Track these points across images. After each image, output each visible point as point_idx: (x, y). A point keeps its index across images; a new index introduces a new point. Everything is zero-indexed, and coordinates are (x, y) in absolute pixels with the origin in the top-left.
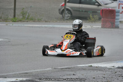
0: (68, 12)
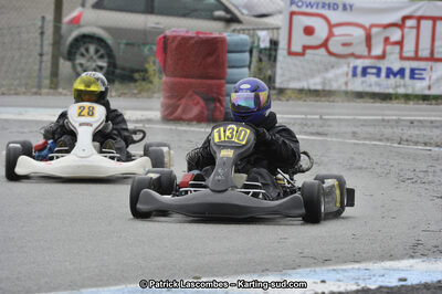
0: (97, 51)
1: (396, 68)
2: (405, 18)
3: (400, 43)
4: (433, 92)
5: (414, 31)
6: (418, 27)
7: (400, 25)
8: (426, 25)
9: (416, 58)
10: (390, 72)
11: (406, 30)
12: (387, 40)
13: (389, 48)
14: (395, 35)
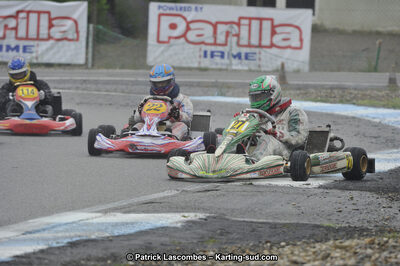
1: (13, 46)
2: (18, 12)
3: (16, 29)
4: (40, 61)
5: (25, 21)
6: (28, 18)
7: (15, 16)
8: (33, 17)
9: (27, 38)
10: (9, 48)
11: (19, 20)
12: (6, 27)
13: (8, 32)
14: (12, 23)
